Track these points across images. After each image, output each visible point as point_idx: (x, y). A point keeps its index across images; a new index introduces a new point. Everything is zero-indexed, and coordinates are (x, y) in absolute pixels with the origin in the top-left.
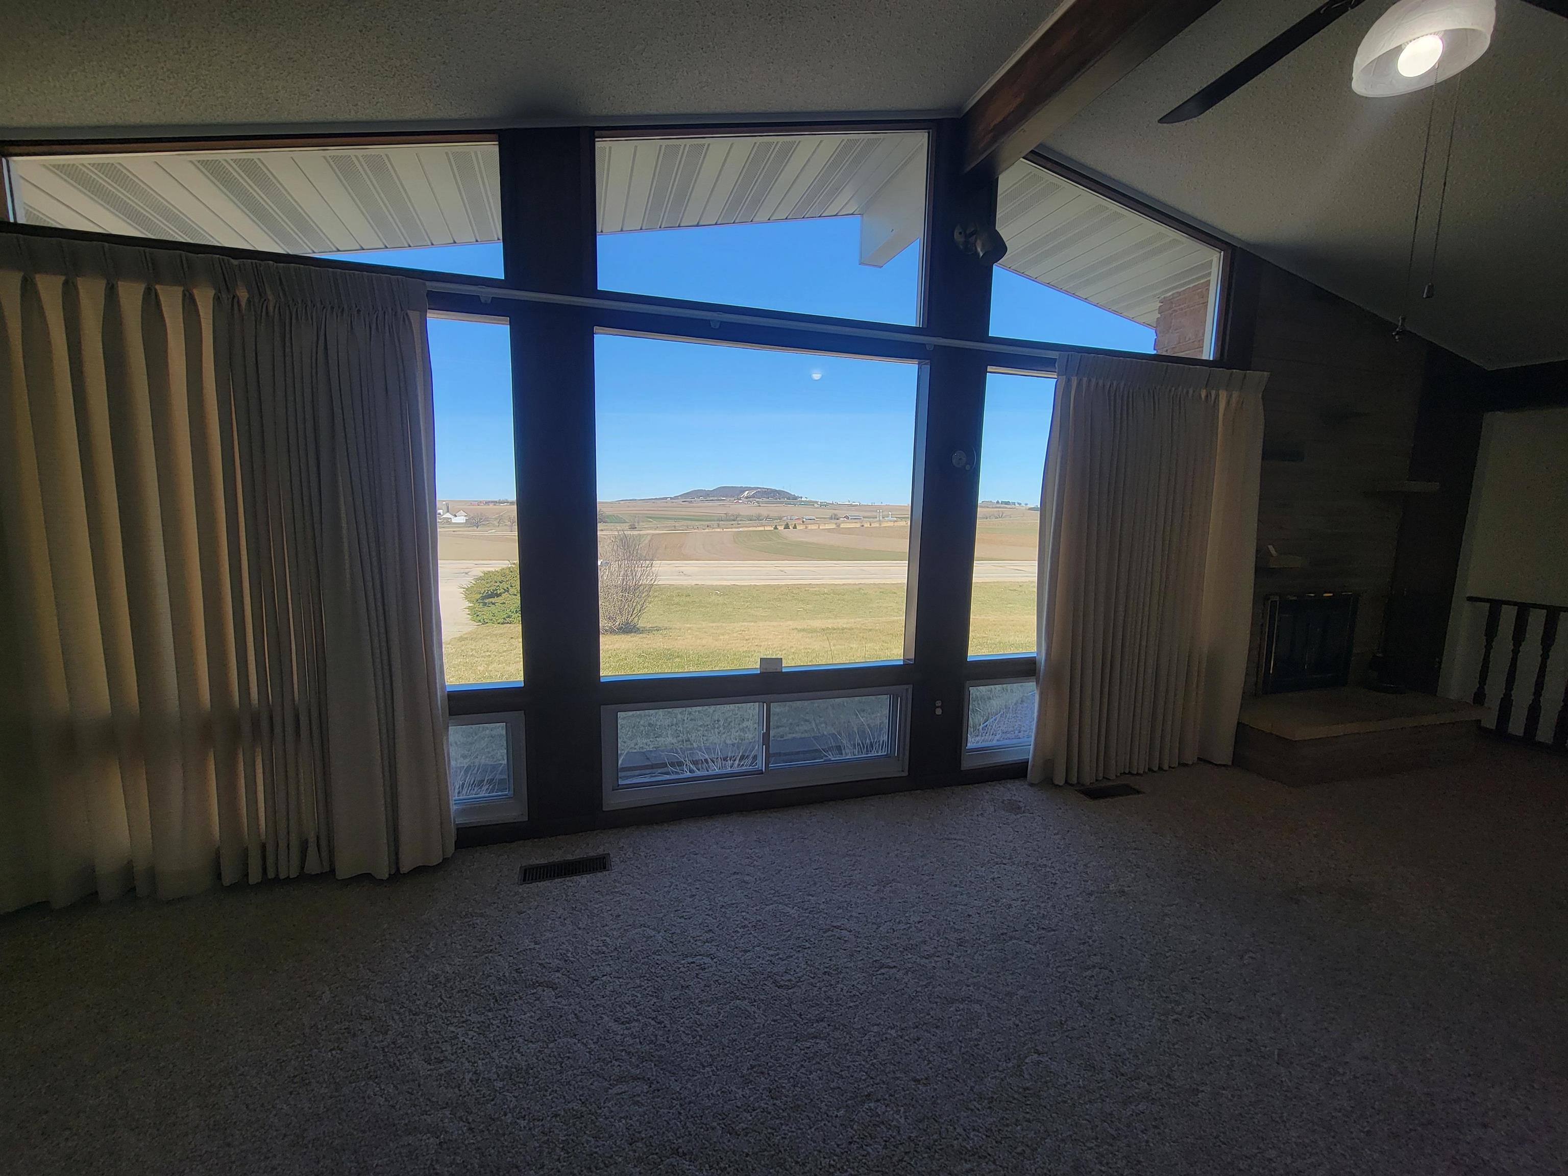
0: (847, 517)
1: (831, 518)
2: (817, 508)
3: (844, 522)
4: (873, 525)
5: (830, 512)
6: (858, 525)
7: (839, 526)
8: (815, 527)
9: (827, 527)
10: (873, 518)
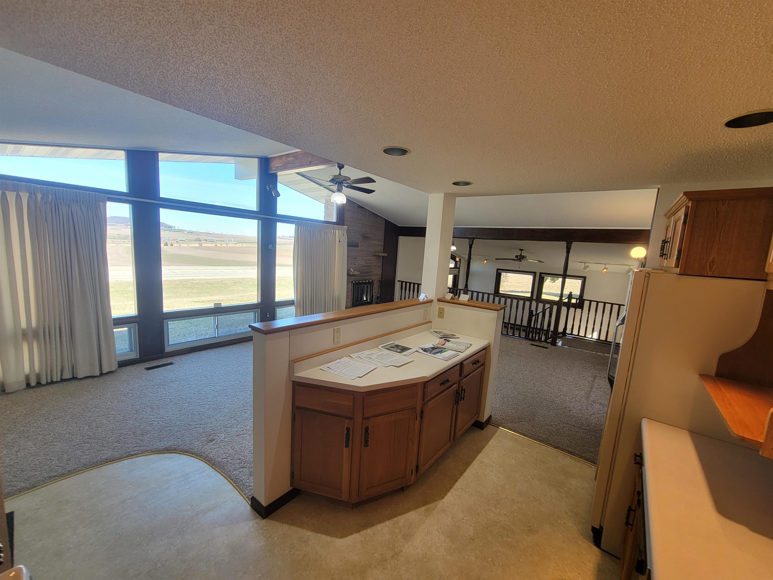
0: (205, 240)
1: (196, 240)
2: (186, 234)
3: (204, 243)
4: (223, 245)
5: (195, 237)
6: (214, 245)
7: (201, 245)
8: (186, 245)
9: (194, 245)
10: (223, 241)
